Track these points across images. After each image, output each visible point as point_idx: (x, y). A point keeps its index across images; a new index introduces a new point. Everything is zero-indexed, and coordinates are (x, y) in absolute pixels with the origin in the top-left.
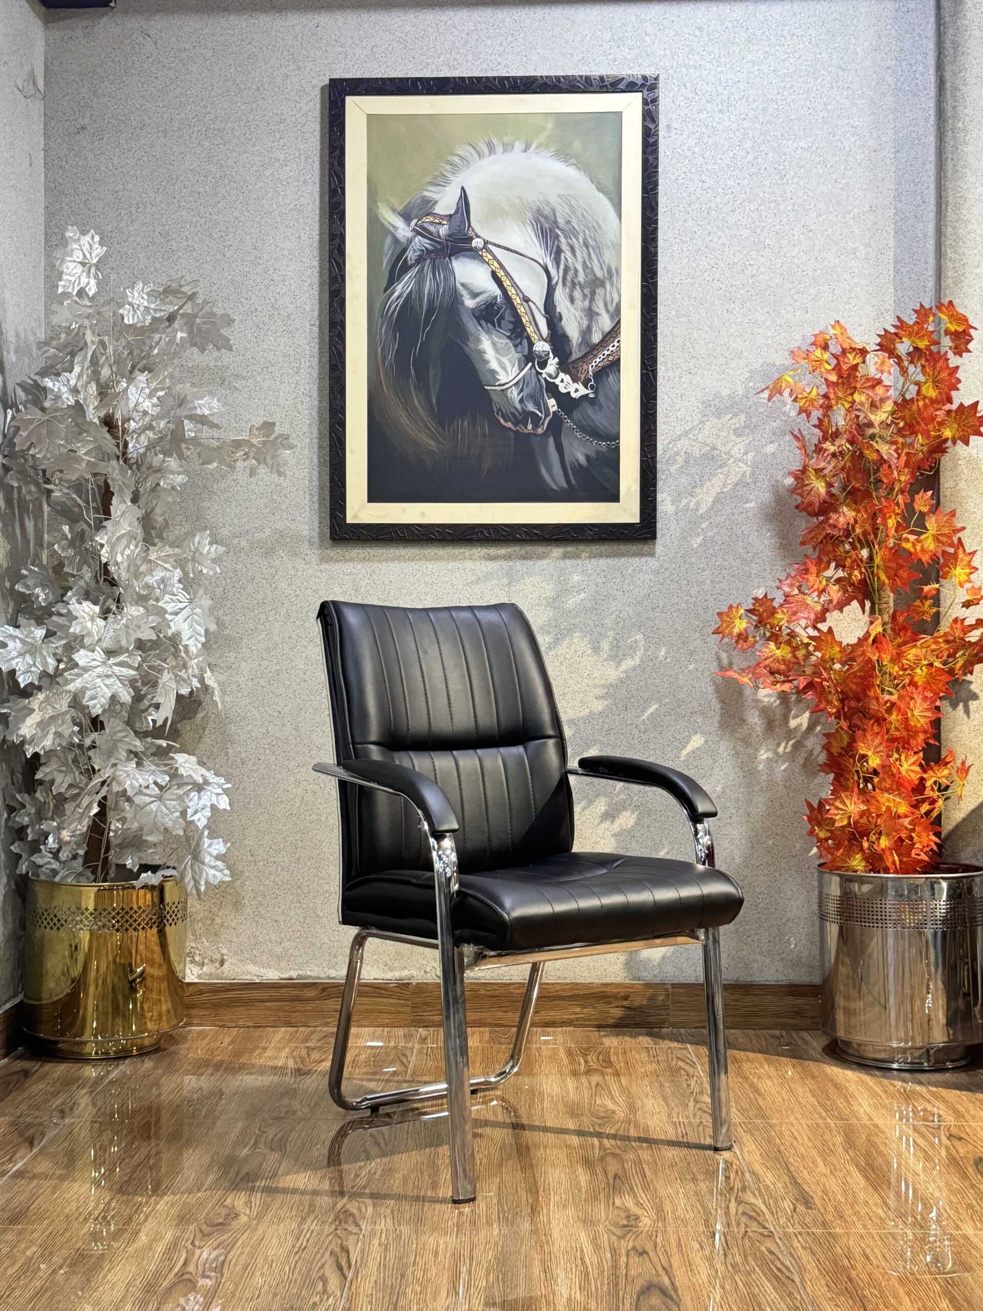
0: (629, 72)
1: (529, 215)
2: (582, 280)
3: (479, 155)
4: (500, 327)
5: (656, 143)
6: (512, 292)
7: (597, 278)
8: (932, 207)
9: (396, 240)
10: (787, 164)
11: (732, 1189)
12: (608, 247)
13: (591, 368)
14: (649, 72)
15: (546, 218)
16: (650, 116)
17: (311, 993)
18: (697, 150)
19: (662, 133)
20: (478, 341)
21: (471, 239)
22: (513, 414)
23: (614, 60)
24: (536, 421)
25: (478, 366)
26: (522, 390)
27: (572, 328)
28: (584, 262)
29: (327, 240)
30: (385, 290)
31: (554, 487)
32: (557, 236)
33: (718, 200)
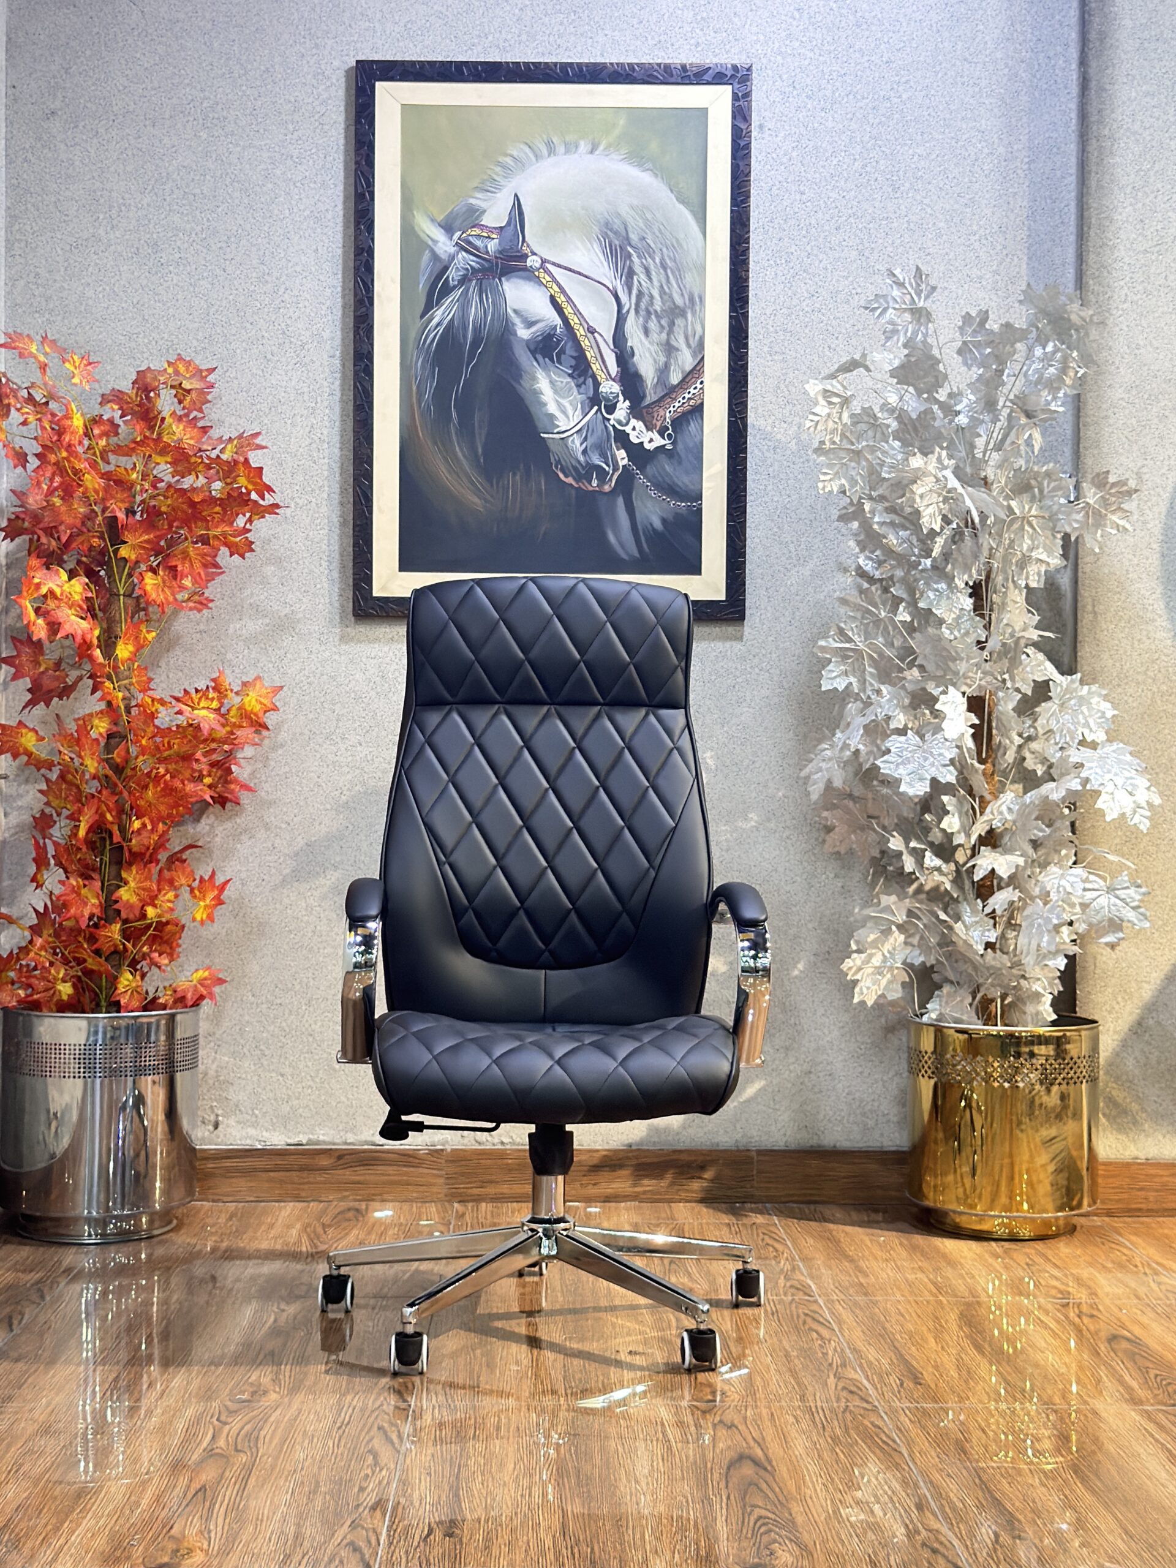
0: (715, 60)
1: (596, 229)
2: (658, 309)
3: (536, 156)
4: (559, 362)
5: (748, 146)
6: (574, 320)
7: (677, 307)
8: (1072, 229)
9: (435, 257)
10: (901, 173)
11: (831, 1365)
12: (690, 270)
13: (668, 414)
14: (740, 60)
15: (616, 233)
16: (741, 114)
17: (325, 1162)
18: (795, 154)
19: (754, 134)
20: (534, 379)
21: (526, 256)
22: (575, 469)
23: (697, 45)
24: (602, 475)
25: (533, 409)
26: (585, 439)
27: (646, 366)
28: (662, 286)
29: (352, 256)
30: (422, 316)
31: (624, 556)
32: (629, 256)
33: (820, 215)
